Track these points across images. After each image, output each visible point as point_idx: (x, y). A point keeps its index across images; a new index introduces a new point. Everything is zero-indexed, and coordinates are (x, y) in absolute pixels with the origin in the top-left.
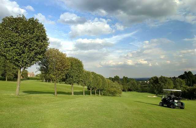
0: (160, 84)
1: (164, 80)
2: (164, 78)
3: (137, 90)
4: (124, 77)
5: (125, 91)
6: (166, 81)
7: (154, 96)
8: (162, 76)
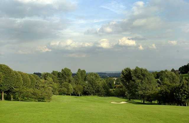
0: (134, 81)
1: (141, 74)
2: (141, 70)
3: (98, 92)
4: (79, 69)
5: (78, 95)
6: (144, 75)
7: (122, 103)
8: (137, 67)
